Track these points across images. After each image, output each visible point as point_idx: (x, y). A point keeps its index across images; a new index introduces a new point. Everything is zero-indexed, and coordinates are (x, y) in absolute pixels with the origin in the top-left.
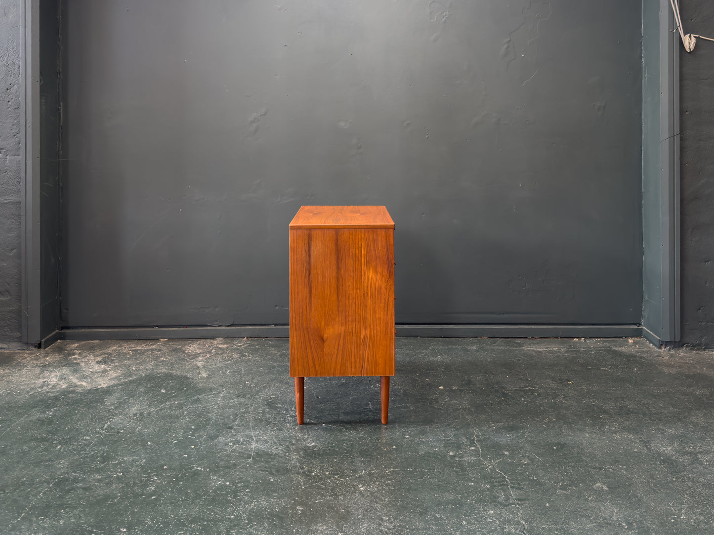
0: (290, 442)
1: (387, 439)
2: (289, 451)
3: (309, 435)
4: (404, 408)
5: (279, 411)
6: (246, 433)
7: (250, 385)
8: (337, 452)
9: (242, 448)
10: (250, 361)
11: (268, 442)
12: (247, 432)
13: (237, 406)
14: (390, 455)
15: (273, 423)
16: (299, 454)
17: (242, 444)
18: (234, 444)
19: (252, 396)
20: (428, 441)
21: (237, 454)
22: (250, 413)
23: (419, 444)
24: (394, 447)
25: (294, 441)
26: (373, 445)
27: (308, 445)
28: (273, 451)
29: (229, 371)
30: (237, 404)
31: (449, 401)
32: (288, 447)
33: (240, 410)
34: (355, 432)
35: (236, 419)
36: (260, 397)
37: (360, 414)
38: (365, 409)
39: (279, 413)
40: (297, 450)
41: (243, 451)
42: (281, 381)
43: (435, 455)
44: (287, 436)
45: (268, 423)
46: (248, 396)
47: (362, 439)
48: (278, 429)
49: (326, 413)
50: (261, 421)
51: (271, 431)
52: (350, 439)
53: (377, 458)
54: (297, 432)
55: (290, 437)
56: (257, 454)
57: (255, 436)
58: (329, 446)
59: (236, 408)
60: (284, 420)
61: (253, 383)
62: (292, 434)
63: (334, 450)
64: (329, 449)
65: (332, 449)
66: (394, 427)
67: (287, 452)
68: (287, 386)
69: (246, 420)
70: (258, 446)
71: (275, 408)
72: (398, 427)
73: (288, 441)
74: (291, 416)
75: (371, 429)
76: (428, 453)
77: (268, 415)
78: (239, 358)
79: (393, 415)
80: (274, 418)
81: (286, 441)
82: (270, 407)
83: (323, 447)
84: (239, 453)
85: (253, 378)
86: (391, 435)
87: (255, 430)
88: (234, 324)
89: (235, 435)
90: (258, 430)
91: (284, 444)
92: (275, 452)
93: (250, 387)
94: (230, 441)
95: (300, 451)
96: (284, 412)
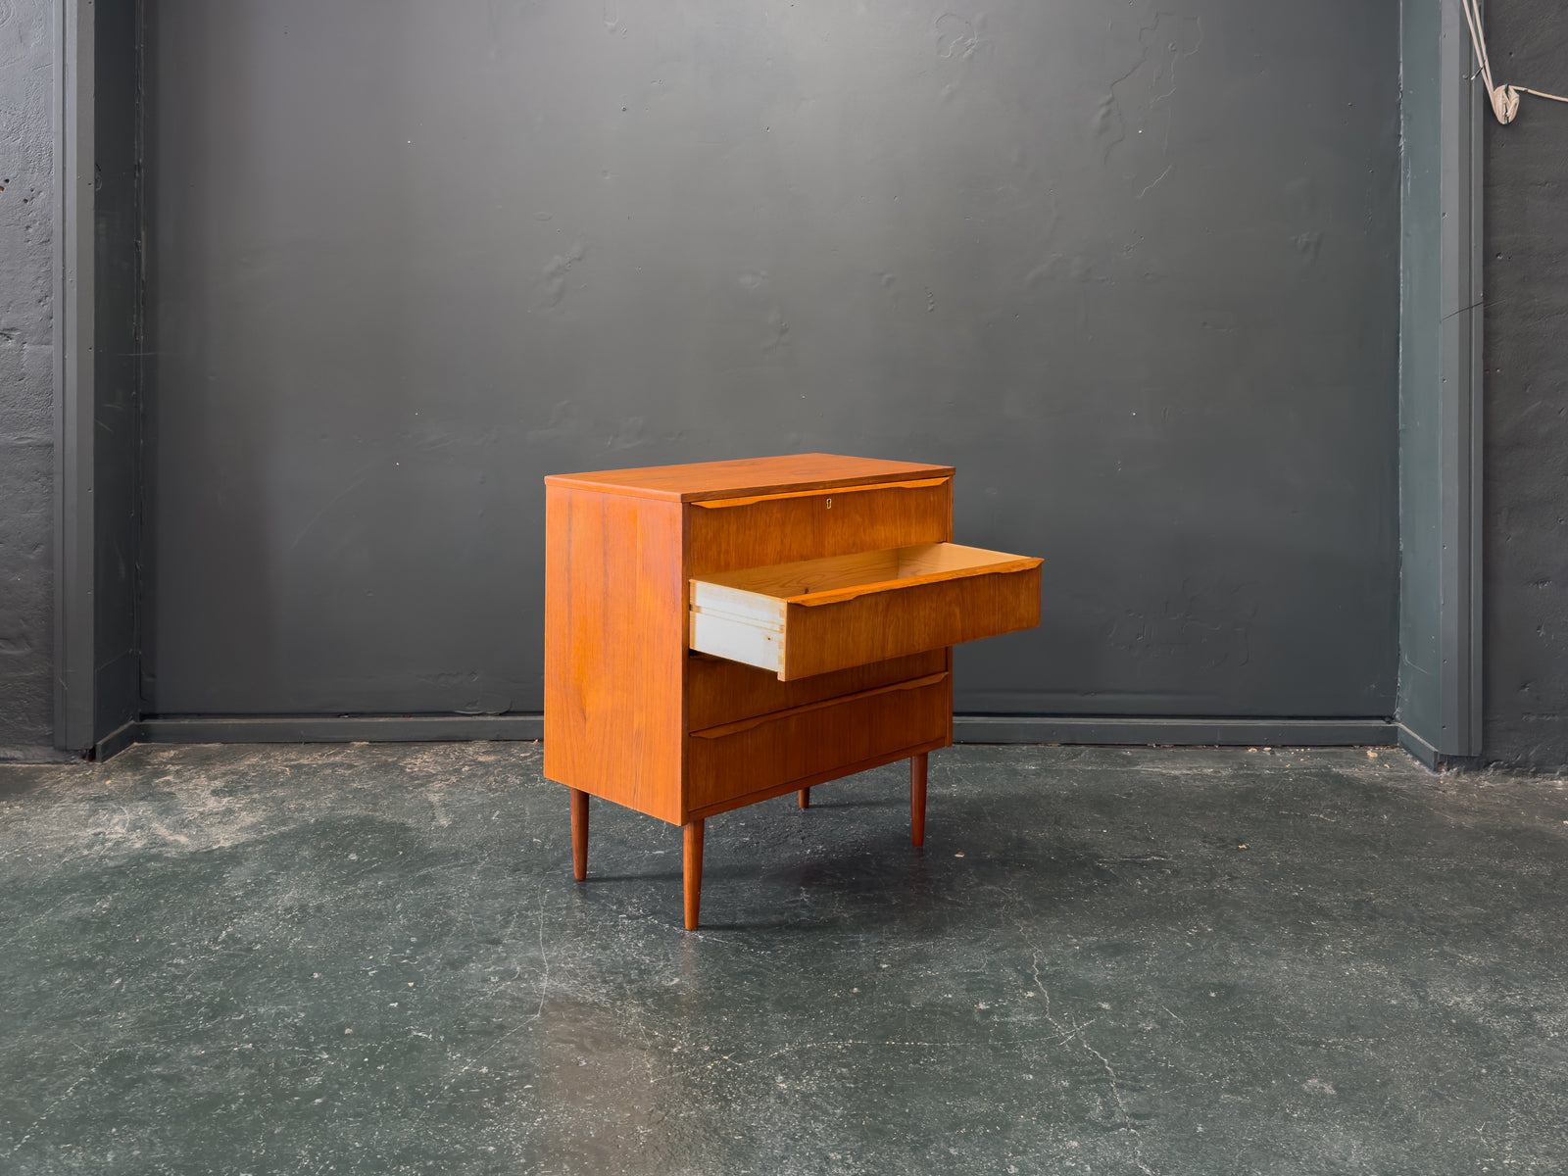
0: (625, 976)
1: (840, 972)
2: (623, 997)
3: (669, 960)
4: (879, 900)
5: (604, 905)
6: (529, 955)
7: (543, 845)
8: (728, 999)
9: (520, 989)
10: (544, 792)
11: (576, 976)
12: (532, 953)
13: (512, 894)
14: (847, 1009)
15: (590, 933)
16: (644, 1004)
17: (519, 978)
18: (502, 979)
19: (545, 870)
20: (931, 977)
21: (508, 1003)
22: (539, 909)
23: (910, 985)
24: (855, 989)
26: (809, 985)
27: (664, 983)
28: (587, 997)
29: (498, 813)
30: (513, 887)
31: (978, 885)
32: (622, 988)
33: (517, 900)
34: (768, 955)
35: (509, 923)
36: (563, 873)
37: (781, 914)
38: (793, 902)
39: (603, 909)
40: (640, 994)
41: (521, 995)
42: (609, 838)
43: (947, 1010)
44: (618, 962)
45: (579, 933)
46: (536, 870)
47: (785, 972)
48: (599, 946)
49: (705, 911)
50: (563, 926)
51: (585, 949)
52: (758, 970)
53: (818, 1014)
54: (642, 953)
55: (626, 963)
56: (552, 1002)
57: (549, 962)
58: (711, 987)
59: (510, 897)
60: (613, 926)
61: (549, 840)
62: (629, 958)
63: (722, 995)
64: (712, 994)
65: (717, 993)
66: (855, 944)
67: (618, 1000)
68: (622, 848)
69: (531, 925)
70: (555, 984)
71: (596, 898)
72: (864, 944)
73: (621, 972)
74: (629, 918)
75: (805, 948)
76: (932, 1005)
77: (578, 915)
78: (522, 785)
79: (854, 916)
80: (593, 921)
81: (616, 973)
82: (585, 895)
83: (698, 987)
84: (513, 999)
85: (550, 831)
86: (850, 962)
87: (549, 947)
88: (512, 710)
89: (506, 958)
90: (555, 948)
91: (612, 981)
92: (591, 999)
93: (542, 850)
94: (494, 973)
95: (647, 998)
96: (615, 908)
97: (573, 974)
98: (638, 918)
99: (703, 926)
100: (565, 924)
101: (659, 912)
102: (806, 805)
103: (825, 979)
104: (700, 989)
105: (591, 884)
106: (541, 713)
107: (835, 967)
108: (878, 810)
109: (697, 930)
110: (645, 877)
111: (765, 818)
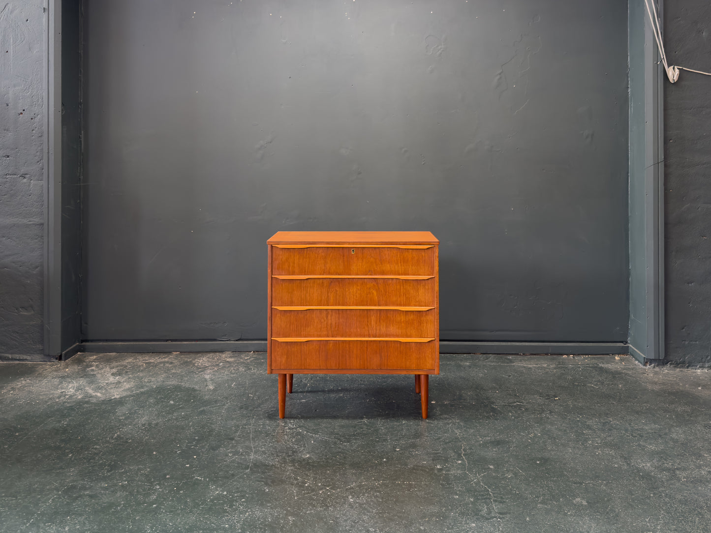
0: (286, 453)
1: (378, 452)
2: (285, 462)
3: (305, 447)
4: (397, 421)
5: (278, 423)
9: (241, 459)
10: (255, 374)
11: (266, 453)
12: (247, 443)
14: (380, 468)
15: (272, 435)
16: (294, 466)
17: (241, 454)
18: (234, 455)
19: (254, 408)
20: (417, 454)
21: (236, 465)
22: (250, 425)
23: (408, 458)
24: (385, 460)
26: (365, 458)
27: (303, 456)
28: (270, 462)
29: (234, 383)
30: (240, 415)
31: (440, 415)
32: (285, 458)
33: (242, 421)
34: (348, 445)
35: (238, 430)
36: (262, 410)
37: (355, 427)
38: (360, 422)
39: (278, 425)
40: (293, 461)
41: (241, 462)
43: (423, 468)
44: (284, 447)
45: (267, 435)
46: (250, 408)
47: (355, 452)
48: (276, 441)
51: (270, 442)
52: (344, 451)
53: (368, 470)
54: (294, 444)
55: (287, 448)
56: (255, 464)
57: (254, 448)
58: (323, 458)
59: (238, 420)
60: (283, 432)
61: (256, 395)
62: (289, 446)
63: (327, 462)
64: (323, 461)
66: (385, 440)
67: (283, 464)
69: (247, 432)
70: (256, 457)
71: (275, 421)
72: (389, 440)
74: (289, 429)
75: (364, 442)
76: (417, 466)
77: (268, 427)
78: (245, 371)
79: (386, 428)
80: (274, 430)
81: (283, 452)
82: (271, 419)
84: (238, 463)
85: (256, 391)
86: (383, 448)
87: (254, 441)
88: (242, 338)
89: (236, 446)
90: (257, 441)
91: (281, 456)
92: (271, 464)
93: (253, 399)
94: (230, 452)
95: (295, 463)
96: (283, 424)
97: (264, 453)
98: (293, 429)
100: (262, 431)
101: (302, 426)
103: (372, 455)
104: (318, 459)
107: (376, 450)
111: (350, 386)
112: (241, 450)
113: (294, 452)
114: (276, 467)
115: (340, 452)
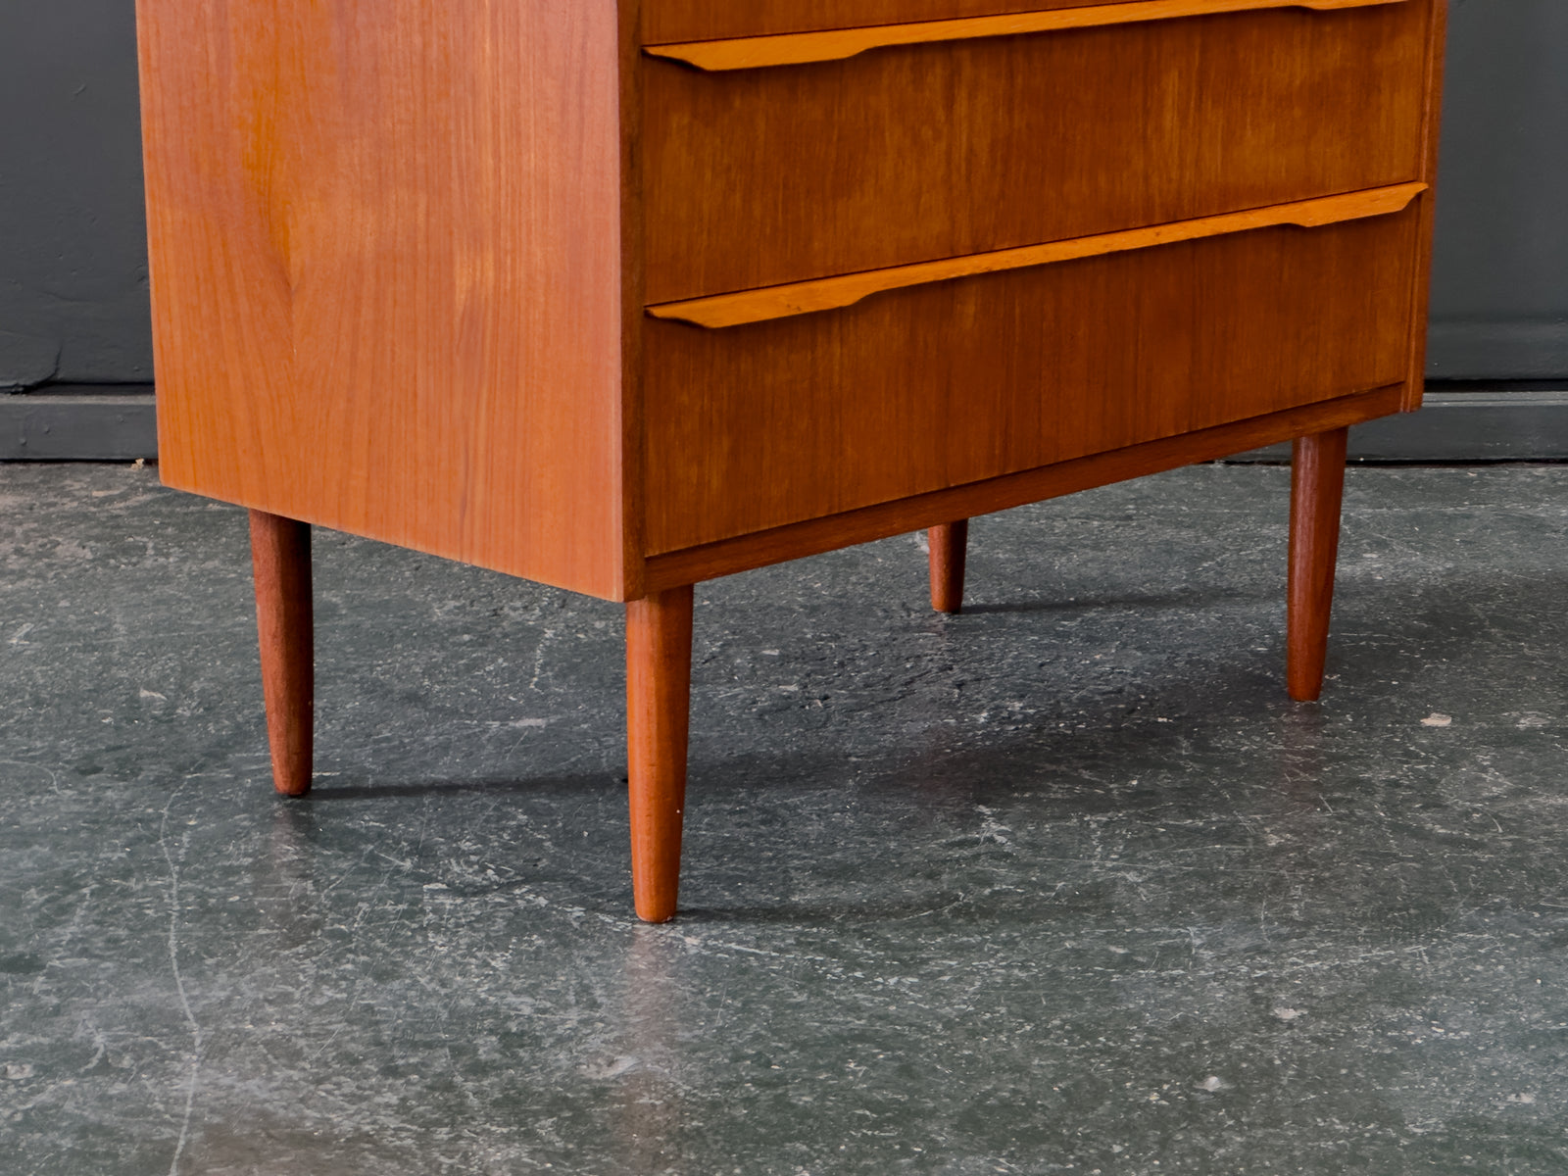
0: (457, 1052)
1: (1150, 1031)
2: (456, 1113)
3: (594, 1005)
4: (1223, 835)
5: (373, 858)
6: (136, 998)
7: (170, 708)
8: (805, 1114)
9: (105, 1099)
10: (166, 579)
11: (295, 1056)
12: (146, 992)
13: (77, 831)
14: (1198, 1139)
15: (333, 935)
16: (529, 1135)
17: (104, 1067)
18: (46, 1071)
19: (182, 769)
20: (1450, 1045)
21: (66, 1143)
22: (161, 873)
23: (1386, 1067)
24: (1213, 1083)
25: (486, 1047)
26: (1062, 1072)
27: (588, 1071)
28: (334, 1117)
29: (26, 628)
30: (79, 814)
31: (1515, 794)
32: (450, 1087)
33: (91, 849)
34: (911, 986)
35: (66, 910)
36: (239, 775)
37: (932, 876)
38: (961, 844)
39: (372, 868)
40: (514, 1106)
41: (109, 1118)
42: (373, 689)
43: (1531, 1140)
44: (433, 1011)
45: (297, 933)
46: (150, 771)
47: (973, 1034)
48: (366, 969)
49: (694, 870)
50: (245, 918)
51: (321, 979)
52: (888, 1030)
53: (1107, 1156)
54: (507, 986)
55: (458, 1017)
56: (217, 1137)
57: (203, 1019)
58: (741, 1080)
59: (68, 842)
60: (409, 915)
61: (191, 696)
62: (466, 1002)
63: (781, 1103)
64: (749, 1101)
65: (766, 1097)
66: (1178, 952)
67: (439, 1123)
68: (414, 713)
69: (140, 915)
70: (226, 1081)
71: (347, 841)
72: (1207, 954)
73: (443, 1044)
74: (454, 890)
75: (1023, 967)
76: (1475, 1124)
77: (293, 886)
78: (101, 560)
79: (1160, 877)
80: (339, 902)
81: (429, 1045)
82: (308, 832)
83: (700, 1081)
84: (83, 1131)
85: (189, 672)
86: (1176, 1004)
87: (199, 974)
88: (60, 376)
89: (57, 1011)
90: (222, 978)
91: (415, 1068)
92: (347, 1126)
93: (168, 718)
94: (19, 1055)
95: (536, 1115)
96: (407, 865)
97: (284, 1051)
98: (483, 891)
99: (692, 912)
100: (252, 912)
101: (550, 876)
102: (954, 603)
103: (1106, 1051)
104: (705, 1088)
105: (326, 804)
106: (147, 386)
107: (1134, 1017)
108: (1165, 617)
109: (673, 921)
110: (494, 785)
111: (836, 638)
112: (99, 1040)
113: (510, 1041)
114: (380, 1150)
115: (861, 1037)
